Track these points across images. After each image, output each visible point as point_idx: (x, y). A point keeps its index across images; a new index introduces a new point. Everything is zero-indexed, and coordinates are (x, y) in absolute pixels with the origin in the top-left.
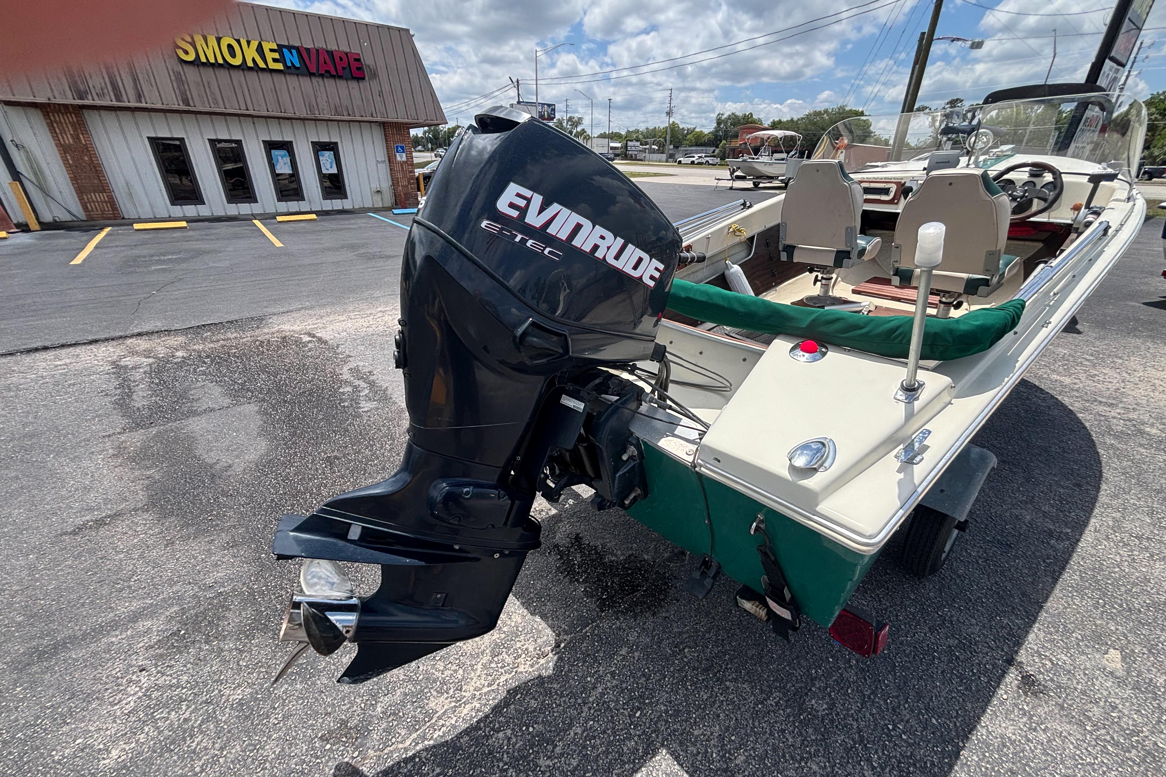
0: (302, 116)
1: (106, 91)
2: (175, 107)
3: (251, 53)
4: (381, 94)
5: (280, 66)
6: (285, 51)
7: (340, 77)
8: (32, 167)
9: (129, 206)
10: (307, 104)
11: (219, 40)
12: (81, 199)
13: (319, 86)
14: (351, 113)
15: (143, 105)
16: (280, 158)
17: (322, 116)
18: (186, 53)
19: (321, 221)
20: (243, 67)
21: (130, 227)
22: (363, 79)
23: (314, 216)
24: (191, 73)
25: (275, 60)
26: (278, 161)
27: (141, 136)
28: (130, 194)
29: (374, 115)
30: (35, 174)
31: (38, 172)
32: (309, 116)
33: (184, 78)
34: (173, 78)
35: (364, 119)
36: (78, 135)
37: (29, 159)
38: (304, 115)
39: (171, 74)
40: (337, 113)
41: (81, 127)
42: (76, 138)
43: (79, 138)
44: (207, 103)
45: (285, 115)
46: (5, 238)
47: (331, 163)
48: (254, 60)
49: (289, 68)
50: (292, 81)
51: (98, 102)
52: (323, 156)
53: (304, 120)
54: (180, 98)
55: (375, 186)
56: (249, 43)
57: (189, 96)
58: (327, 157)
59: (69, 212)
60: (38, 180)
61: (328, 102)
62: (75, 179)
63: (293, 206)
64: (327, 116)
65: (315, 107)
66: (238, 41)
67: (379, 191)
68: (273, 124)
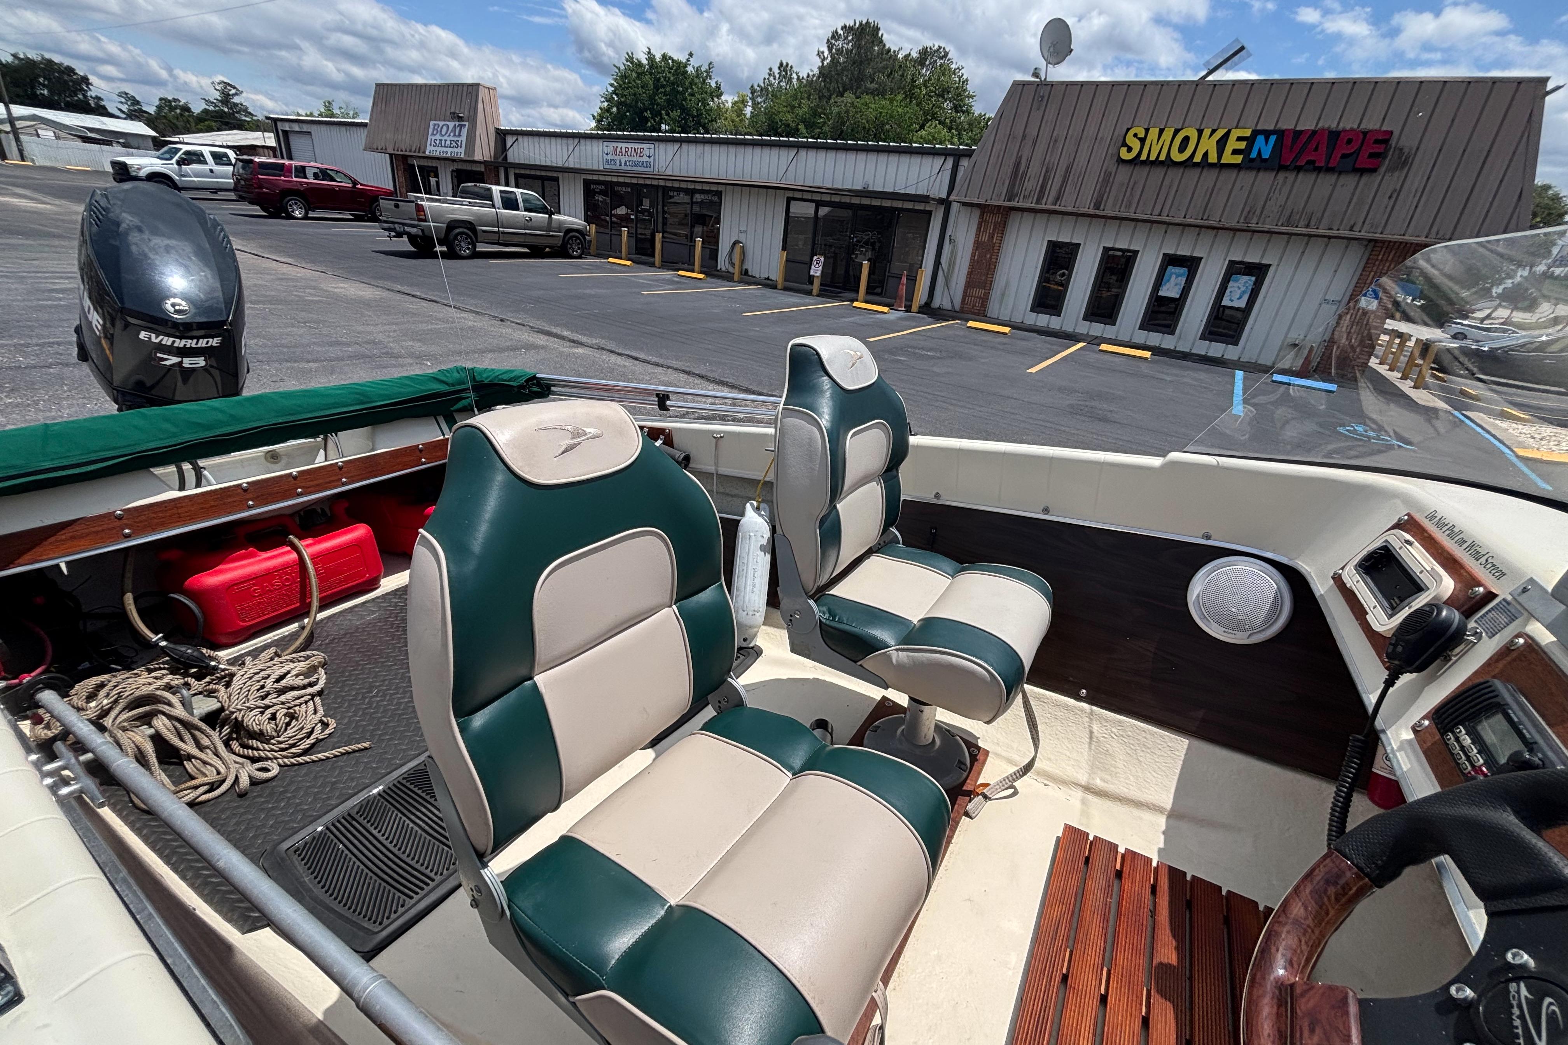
0: (1227, 225)
1: (1032, 194)
2: (1085, 210)
3: (1209, 145)
4: (1394, 196)
5: (1238, 159)
6: (1261, 139)
7: (1330, 170)
8: (950, 260)
9: (997, 306)
10: (1247, 209)
11: (1177, 132)
12: (965, 292)
13: (1285, 182)
14: (1313, 223)
15: (1057, 208)
16: (1174, 277)
17: (1260, 227)
18: (1130, 149)
19: (1152, 362)
20: (1188, 164)
21: (963, 323)
22: (1374, 170)
23: (1147, 354)
24: (1123, 173)
25: (1235, 152)
26: (1168, 281)
27: (1043, 239)
28: (1003, 295)
29: (1357, 228)
30: (950, 265)
31: (952, 264)
32: (1238, 226)
33: (1111, 180)
34: (1100, 180)
35: (1334, 233)
36: (993, 234)
37: (952, 253)
38: (1233, 224)
39: (1102, 174)
40: (1288, 223)
41: (1002, 228)
42: (991, 237)
43: (993, 237)
44: (1119, 205)
45: (1205, 223)
46: (885, 313)
47: (1244, 292)
48: (1206, 154)
49: (1252, 160)
50: (1247, 177)
51: (1021, 204)
52: (1236, 281)
53: (1235, 230)
54: (1094, 201)
55: (1295, 335)
56: (1213, 132)
57: (1105, 198)
58: (1241, 285)
59: (952, 302)
60: (949, 270)
61: (1283, 207)
62: (970, 274)
63: (1155, 339)
64: (1267, 227)
65: (1258, 212)
66: (1200, 132)
67: (1295, 345)
68: (1191, 234)
